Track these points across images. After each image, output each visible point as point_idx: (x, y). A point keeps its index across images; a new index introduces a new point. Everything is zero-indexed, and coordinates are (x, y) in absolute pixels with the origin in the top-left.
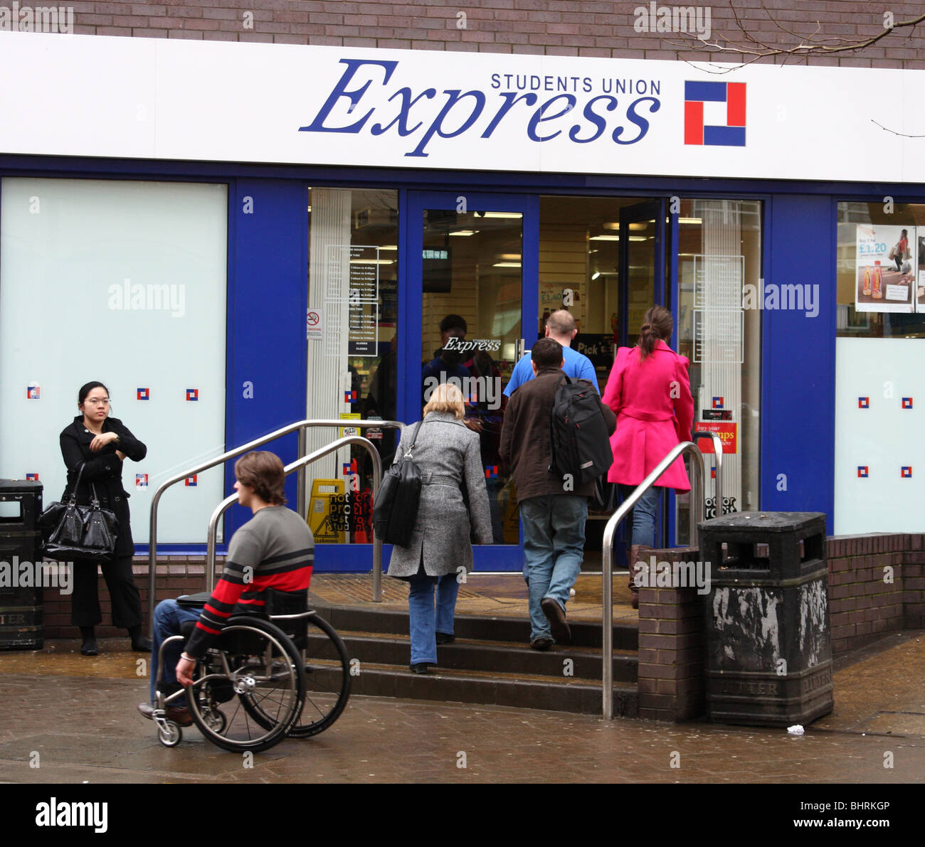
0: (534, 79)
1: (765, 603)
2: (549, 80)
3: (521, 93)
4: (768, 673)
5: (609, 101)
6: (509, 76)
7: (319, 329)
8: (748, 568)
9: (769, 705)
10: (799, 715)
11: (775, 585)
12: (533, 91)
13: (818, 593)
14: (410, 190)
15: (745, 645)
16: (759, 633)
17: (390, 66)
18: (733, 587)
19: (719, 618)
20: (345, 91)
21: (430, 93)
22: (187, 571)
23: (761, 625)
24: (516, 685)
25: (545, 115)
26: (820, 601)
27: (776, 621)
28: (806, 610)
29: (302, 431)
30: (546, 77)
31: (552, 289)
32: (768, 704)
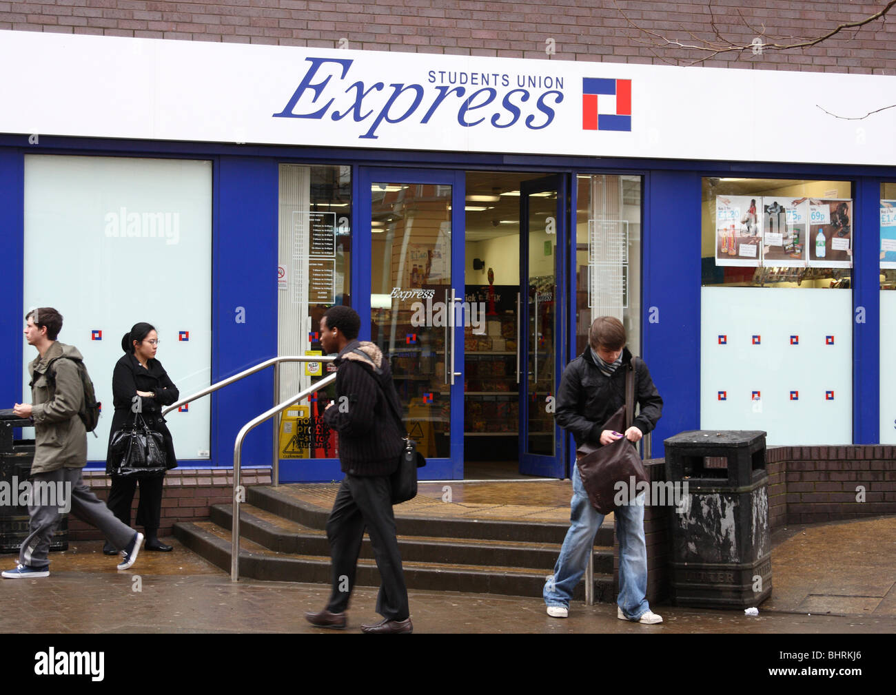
0: (463, 75)
1: (723, 506)
2: (474, 76)
3: (452, 87)
4: (726, 565)
5: (523, 94)
6: (442, 73)
7: (284, 281)
8: (699, 477)
9: (728, 591)
10: (752, 598)
11: (733, 491)
12: (462, 85)
13: (762, 498)
14: (360, 166)
15: (706, 542)
16: (719, 531)
17: (347, 64)
18: (696, 493)
19: (684, 519)
20: (310, 84)
21: (379, 86)
22: (182, 483)
23: (720, 525)
24: (507, 577)
25: (472, 105)
26: (764, 504)
27: (733, 522)
28: (756, 512)
29: (277, 366)
30: (473, 74)
31: (419, 249)
32: (726, 590)
